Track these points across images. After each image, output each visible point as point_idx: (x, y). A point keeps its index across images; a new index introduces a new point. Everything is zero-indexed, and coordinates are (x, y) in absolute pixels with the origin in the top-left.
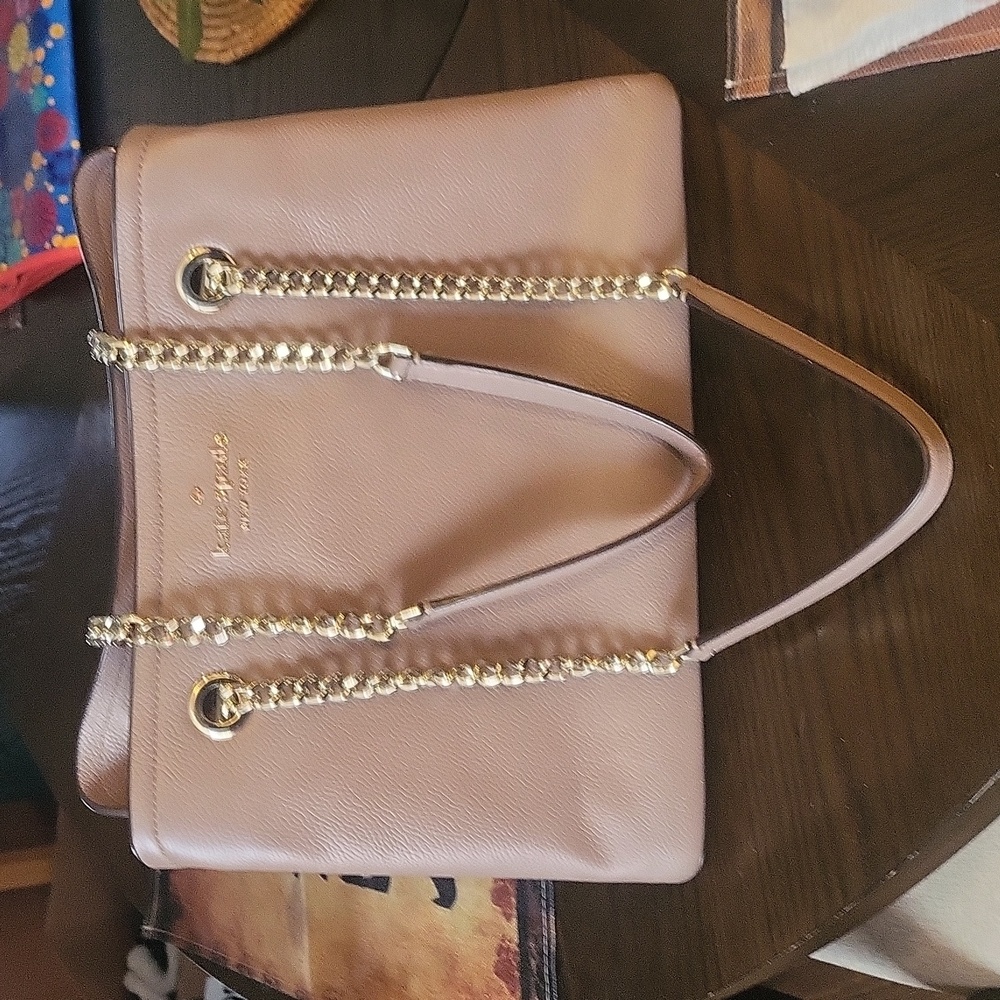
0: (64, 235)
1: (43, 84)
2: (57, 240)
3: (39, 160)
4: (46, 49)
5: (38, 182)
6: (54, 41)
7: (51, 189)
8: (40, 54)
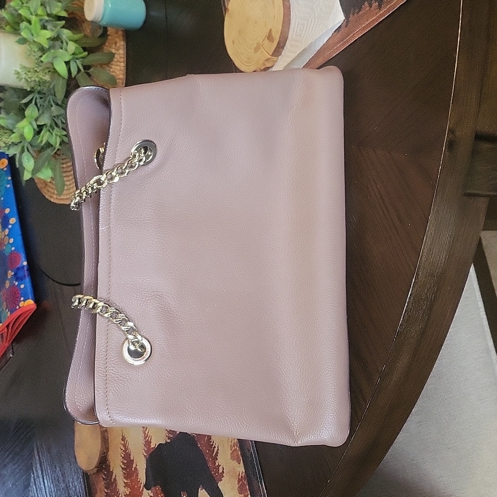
0: (24, 301)
1: (9, 243)
2: (21, 304)
3: (11, 274)
4: (9, 229)
5: (11, 283)
6: (11, 224)
7: (17, 283)
8: (7, 231)
